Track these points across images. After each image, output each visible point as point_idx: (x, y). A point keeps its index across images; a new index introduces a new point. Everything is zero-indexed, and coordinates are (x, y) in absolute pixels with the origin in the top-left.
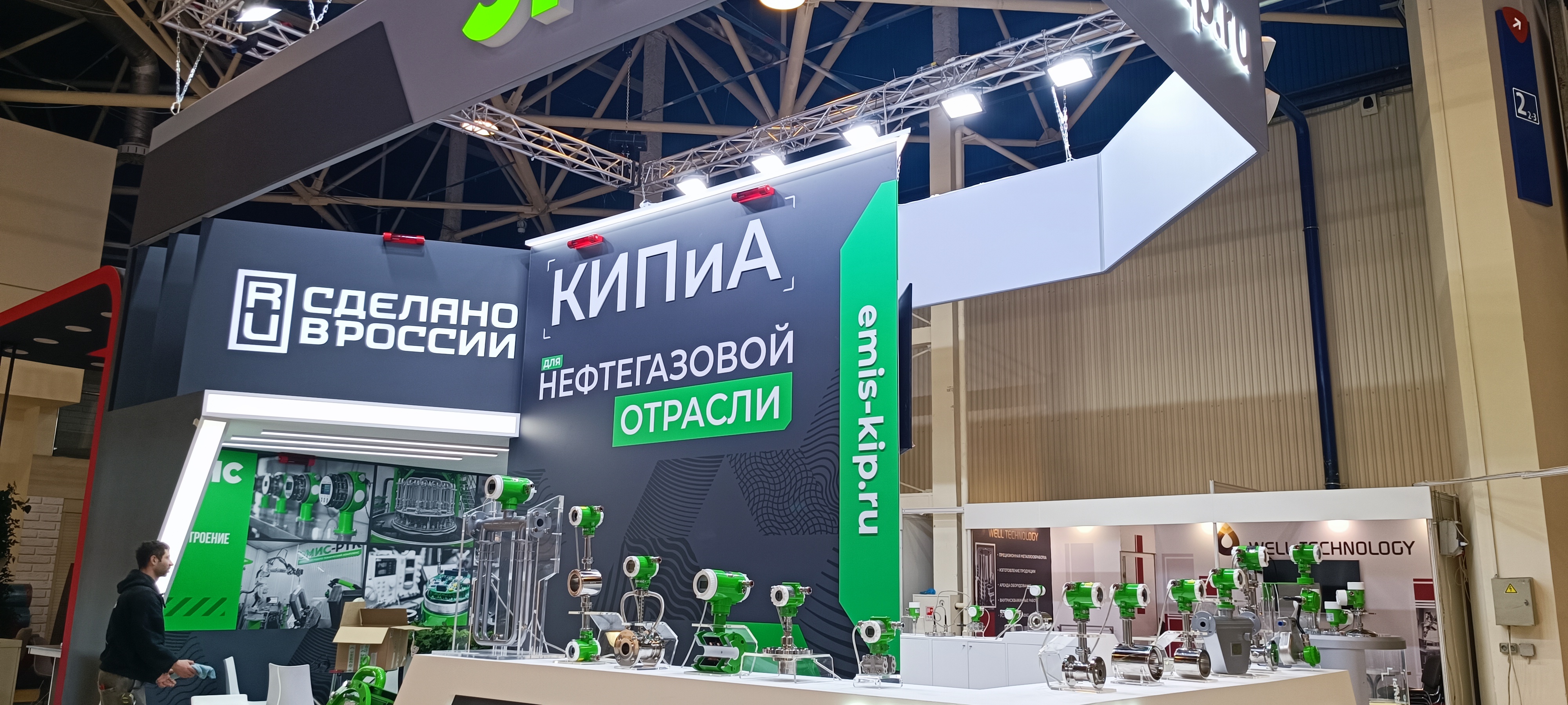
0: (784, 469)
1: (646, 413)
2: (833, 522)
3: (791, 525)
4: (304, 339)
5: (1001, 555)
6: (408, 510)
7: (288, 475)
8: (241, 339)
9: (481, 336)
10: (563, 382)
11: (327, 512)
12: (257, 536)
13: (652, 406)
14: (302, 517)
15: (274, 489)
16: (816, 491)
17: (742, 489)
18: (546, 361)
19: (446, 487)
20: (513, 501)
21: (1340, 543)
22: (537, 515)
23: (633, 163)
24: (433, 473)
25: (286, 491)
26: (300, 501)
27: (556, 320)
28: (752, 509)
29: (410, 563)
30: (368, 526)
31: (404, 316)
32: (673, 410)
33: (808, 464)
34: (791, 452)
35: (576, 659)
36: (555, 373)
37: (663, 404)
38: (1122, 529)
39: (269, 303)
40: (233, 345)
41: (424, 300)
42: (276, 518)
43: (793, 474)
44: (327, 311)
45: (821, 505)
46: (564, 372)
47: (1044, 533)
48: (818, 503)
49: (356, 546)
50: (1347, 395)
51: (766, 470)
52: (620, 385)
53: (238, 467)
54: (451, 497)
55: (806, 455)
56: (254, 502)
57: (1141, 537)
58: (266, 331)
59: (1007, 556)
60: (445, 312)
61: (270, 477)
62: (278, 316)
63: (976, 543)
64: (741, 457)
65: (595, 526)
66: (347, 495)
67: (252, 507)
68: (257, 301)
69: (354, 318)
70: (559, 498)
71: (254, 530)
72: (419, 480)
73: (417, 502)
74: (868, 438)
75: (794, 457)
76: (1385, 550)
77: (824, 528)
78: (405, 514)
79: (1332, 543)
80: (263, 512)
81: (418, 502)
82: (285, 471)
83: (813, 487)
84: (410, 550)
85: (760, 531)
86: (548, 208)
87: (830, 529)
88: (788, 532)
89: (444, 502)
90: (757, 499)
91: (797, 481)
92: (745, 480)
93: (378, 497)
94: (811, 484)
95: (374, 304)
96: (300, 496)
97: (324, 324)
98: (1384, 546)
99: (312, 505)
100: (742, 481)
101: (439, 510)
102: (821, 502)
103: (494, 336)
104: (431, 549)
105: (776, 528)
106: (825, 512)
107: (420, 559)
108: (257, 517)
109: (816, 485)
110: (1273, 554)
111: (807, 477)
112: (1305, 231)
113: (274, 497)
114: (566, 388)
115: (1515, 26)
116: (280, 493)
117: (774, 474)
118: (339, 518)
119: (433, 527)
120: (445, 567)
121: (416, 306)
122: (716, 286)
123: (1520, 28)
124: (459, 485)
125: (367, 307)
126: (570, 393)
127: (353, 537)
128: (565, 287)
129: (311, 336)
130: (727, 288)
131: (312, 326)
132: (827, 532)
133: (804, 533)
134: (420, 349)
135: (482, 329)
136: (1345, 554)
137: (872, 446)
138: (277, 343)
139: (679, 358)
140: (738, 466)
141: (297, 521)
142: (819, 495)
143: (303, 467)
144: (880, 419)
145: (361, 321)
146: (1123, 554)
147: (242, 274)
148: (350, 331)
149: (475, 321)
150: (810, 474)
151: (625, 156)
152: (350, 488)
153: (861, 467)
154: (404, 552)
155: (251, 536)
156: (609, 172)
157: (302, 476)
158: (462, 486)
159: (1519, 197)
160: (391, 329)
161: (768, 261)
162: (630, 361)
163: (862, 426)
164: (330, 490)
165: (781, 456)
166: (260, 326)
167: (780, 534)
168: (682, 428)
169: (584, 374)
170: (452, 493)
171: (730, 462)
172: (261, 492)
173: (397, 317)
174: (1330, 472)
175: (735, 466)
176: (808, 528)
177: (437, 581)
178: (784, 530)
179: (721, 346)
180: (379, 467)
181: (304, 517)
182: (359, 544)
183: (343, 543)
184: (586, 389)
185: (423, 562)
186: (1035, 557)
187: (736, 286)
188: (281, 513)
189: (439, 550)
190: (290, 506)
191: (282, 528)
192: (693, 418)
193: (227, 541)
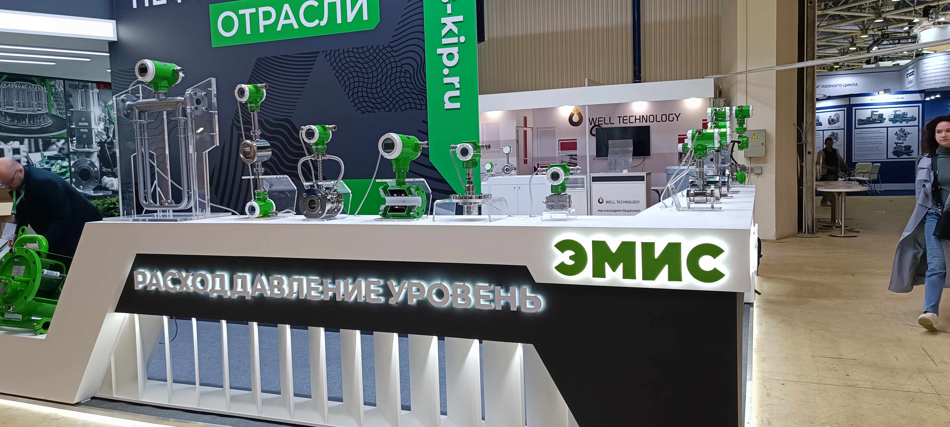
0: (375, 61)
2: (421, 101)
3: (384, 105)
6: (7, 109)
16: (405, 77)
17: (338, 78)
19: (38, 89)
20: (165, 83)
21: (640, 116)
24: (24, 78)
28: (348, 93)
29: (16, 151)
33: (397, 56)
34: (381, 47)
35: (257, 216)
38: (516, 113)
43: (383, 65)
48: (408, 87)
50: (648, 25)
51: (359, 62)
54: (44, 98)
55: (395, 49)
57: (526, 117)
64: (335, 52)
65: (260, 101)
72: (13, 84)
73: (13, 101)
74: (450, 33)
75: (384, 51)
76: (664, 119)
77: (413, 105)
78: (5, 112)
79: (635, 116)
81: (15, 102)
83: (402, 75)
84: (14, 141)
85: (356, 111)
87: (419, 107)
88: (382, 110)
89: (38, 101)
90: (352, 86)
91: (387, 70)
94: (401, 72)
98: (664, 117)
101: (35, 108)
102: (410, 86)
104: (32, 140)
105: (371, 108)
106: (414, 93)
107: (24, 148)
109: (405, 73)
111: (396, 67)
117: (366, 65)
119: (32, 122)
120: (47, 154)
124: (49, 88)
126: (164, 2)
132: (416, 109)
133: (396, 111)
136: (642, 122)
137: (455, 40)
140: (333, 60)
142: (408, 80)
144: (460, 18)
146: (518, 128)
150: (399, 64)
153: (444, 58)
154: (9, 142)
158: (51, 88)
167: (375, 112)
170: (43, 94)
174: (636, 73)
175: (330, 60)
176: (400, 106)
177: (42, 165)
178: (379, 109)
185: (27, 150)
189: (40, 140)
192: (287, 22)
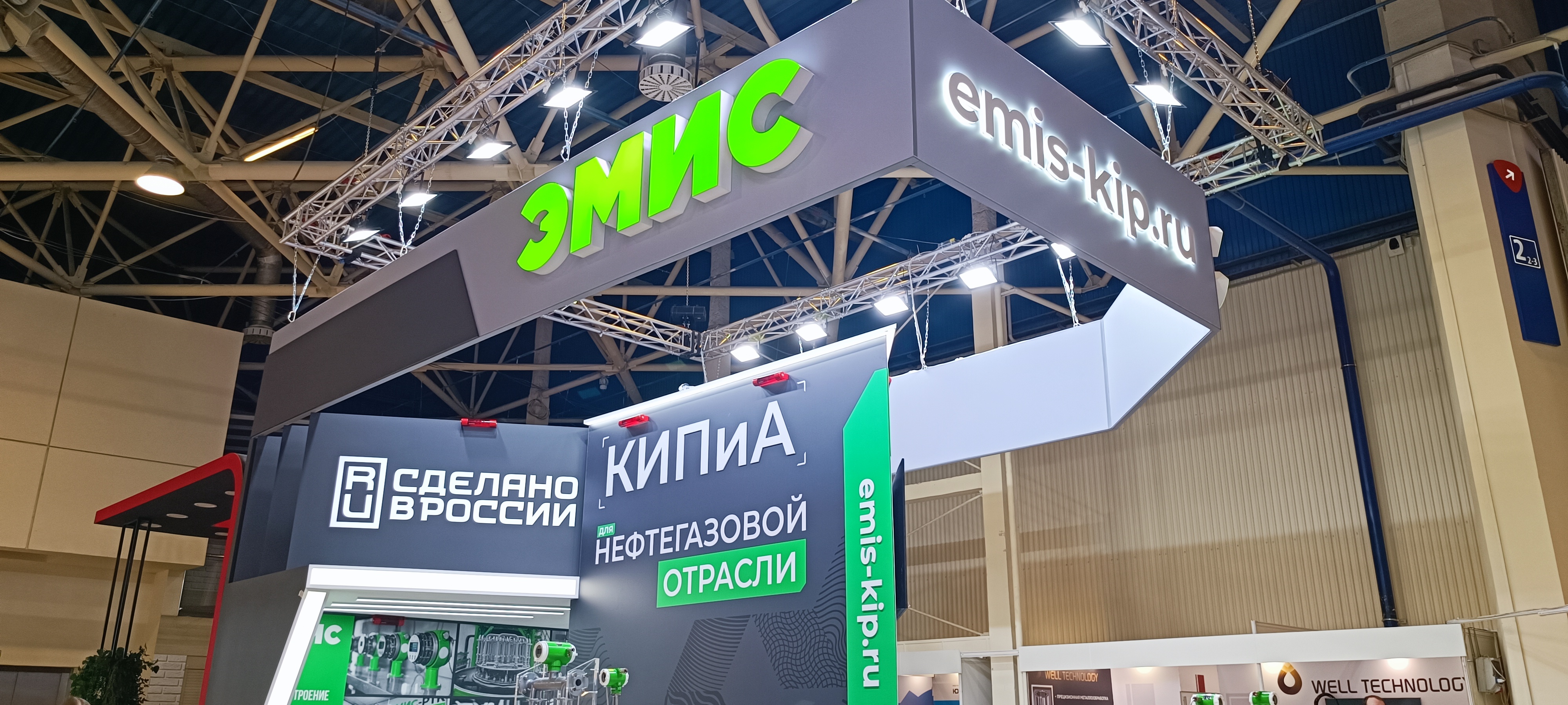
0: (800, 628)
1: (685, 576)
2: (842, 676)
3: (807, 679)
4: (394, 516)
5: (1059, 696)
6: (488, 665)
7: (380, 635)
8: (341, 517)
9: (545, 508)
10: (616, 548)
11: (414, 668)
12: (353, 692)
13: (689, 570)
14: (393, 673)
15: (369, 648)
16: (827, 648)
17: (765, 646)
18: (601, 529)
19: (522, 641)
20: (557, 663)
21: (1401, 680)
22: (576, 676)
23: (692, 333)
24: (509, 629)
25: (379, 650)
26: (391, 659)
27: (609, 492)
28: (774, 665)
30: (451, 680)
31: (478, 492)
32: (707, 574)
33: (821, 623)
34: (806, 613)
36: (608, 540)
37: (699, 568)
38: (1181, 670)
39: (365, 484)
40: (334, 523)
41: (496, 477)
42: (370, 675)
43: (808, 633)
44: (413, 490)
45: (832, 661)
46: (616, 539)
47: (1105, 674)
48: (830, 659)
49: (440, 700)
50: (1398, 530)
51: (785, 629)
52: (663, 551)
53: (337, 629)
54: (527, 651)
55: (819, 615)
56: (350, 661)
57: (1203, 676)
58: (362, 510)
59: (1065, 697)
60: (514, 487)
61: (365, 638)
62: (372, 496)
63: (1032, 686)
64: (764, 616)
65: (621, 686)
66: (432, 652)
67: (349, 666)
68: (354, 483)
69: (436, 495)
70: (594, 661)
71: (351, 687)
72: (498, 636)
73: (495, 656)
74: (870, 599)
75: (809, 617)
76: (1445, 687)
77: (834, 681)
78: (485, 669)
79: (1393, 680)
80: (358, 671)
81: (497, 656)
82: (378, 631)
83: (825, 645)
84: (489, 702)
85: (781, 685)
86: (627, 366)
87: (839, 683)
88: (805, 685)
89: (521, 656)
90: (778, 655)
91: (811, 639)
92: (768, 638)
93: (461, 653)
94: (823, 641)
95: (453, 482)
96: (391, 654)
97: (410, 501)
98: (1444, 682)
99: (401, 662)
100: (765, 639)
101: (515, 664)
102: (832, 658)
103: (557, 506)
104: (508, 701)
105: (795, 682)
106: (835, 667)
108: (353, 675)
109: (827, 642)
110: (1336, 692)
111: (820, 635)
112: (1343, 368)
113: (369, 656)
114: (618, 553)
115: (1507, 177)
116: (373, 652)
117: (792, 633)
118: (425, 674)
119: (511, 680)
121: (489, 483)
122: (742, 461)
123: (1513, 179)
124: (534, 639)
125: (447, 485)
126: (621, 558)
127: (438, 691)
128: (617, 462)
129: (399, 512)
130: (751, 462)
131: (400, 503)
132: (837, 685)
133: (818, 686)
134: (493, 521)
135: (547, 501)
136: (1407, 691)
137: (873, 607)
138: (370, 520)
139: (711, 526)
140: (762, 625)
141: (388, 677)
142: (830, 651)
143: (394, 627)
144: (879, 582)
145: (442, 497)
146: (1184, 695)
147: (343, 460)
148: (432, 507)
149: (540, 493)
150: (822, 632)
151: (686, 327)
152: (435, 646)
153: (864, 626)
154: (483, 704)
155: (348, 693)
156: (671, 343)
157: (393, 636)
158: (536, 640)
159: (1524, 339)
160: (467, 503)
161: (783, 438)
162: (671, 528)
163: (865, 588)
164: (417, 648)
165: (797, 616)
166: (357, 506)
168: (715, 590)
169: (632, 541)
170: (527, 647)
171: (755, 622)
172: (357, 651)
173: (473, 492)
174: (1386, 607)
175: (759, 625)
176: (821, 682)
178: (802, 684)
179: (747, 515)
180: (461, 625)
181: (394, 674)
182: (443, 698)
183: (428, 697)
184: (634, 555)
186: (1096, 698)
187: (758, 461)
188: (374, 670)
190: (382, 664)
191: (375, 685)
192: (724, 581)
193: (327, 697)
